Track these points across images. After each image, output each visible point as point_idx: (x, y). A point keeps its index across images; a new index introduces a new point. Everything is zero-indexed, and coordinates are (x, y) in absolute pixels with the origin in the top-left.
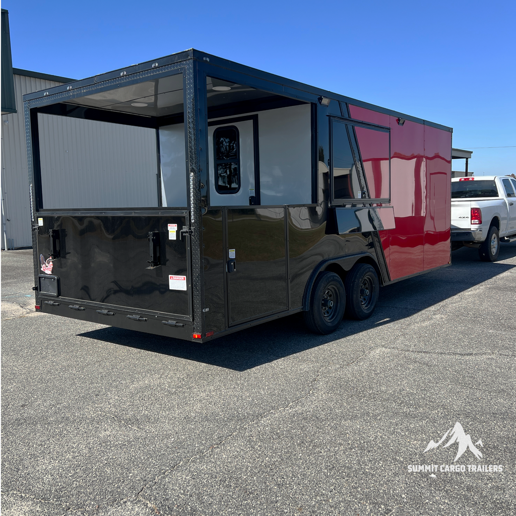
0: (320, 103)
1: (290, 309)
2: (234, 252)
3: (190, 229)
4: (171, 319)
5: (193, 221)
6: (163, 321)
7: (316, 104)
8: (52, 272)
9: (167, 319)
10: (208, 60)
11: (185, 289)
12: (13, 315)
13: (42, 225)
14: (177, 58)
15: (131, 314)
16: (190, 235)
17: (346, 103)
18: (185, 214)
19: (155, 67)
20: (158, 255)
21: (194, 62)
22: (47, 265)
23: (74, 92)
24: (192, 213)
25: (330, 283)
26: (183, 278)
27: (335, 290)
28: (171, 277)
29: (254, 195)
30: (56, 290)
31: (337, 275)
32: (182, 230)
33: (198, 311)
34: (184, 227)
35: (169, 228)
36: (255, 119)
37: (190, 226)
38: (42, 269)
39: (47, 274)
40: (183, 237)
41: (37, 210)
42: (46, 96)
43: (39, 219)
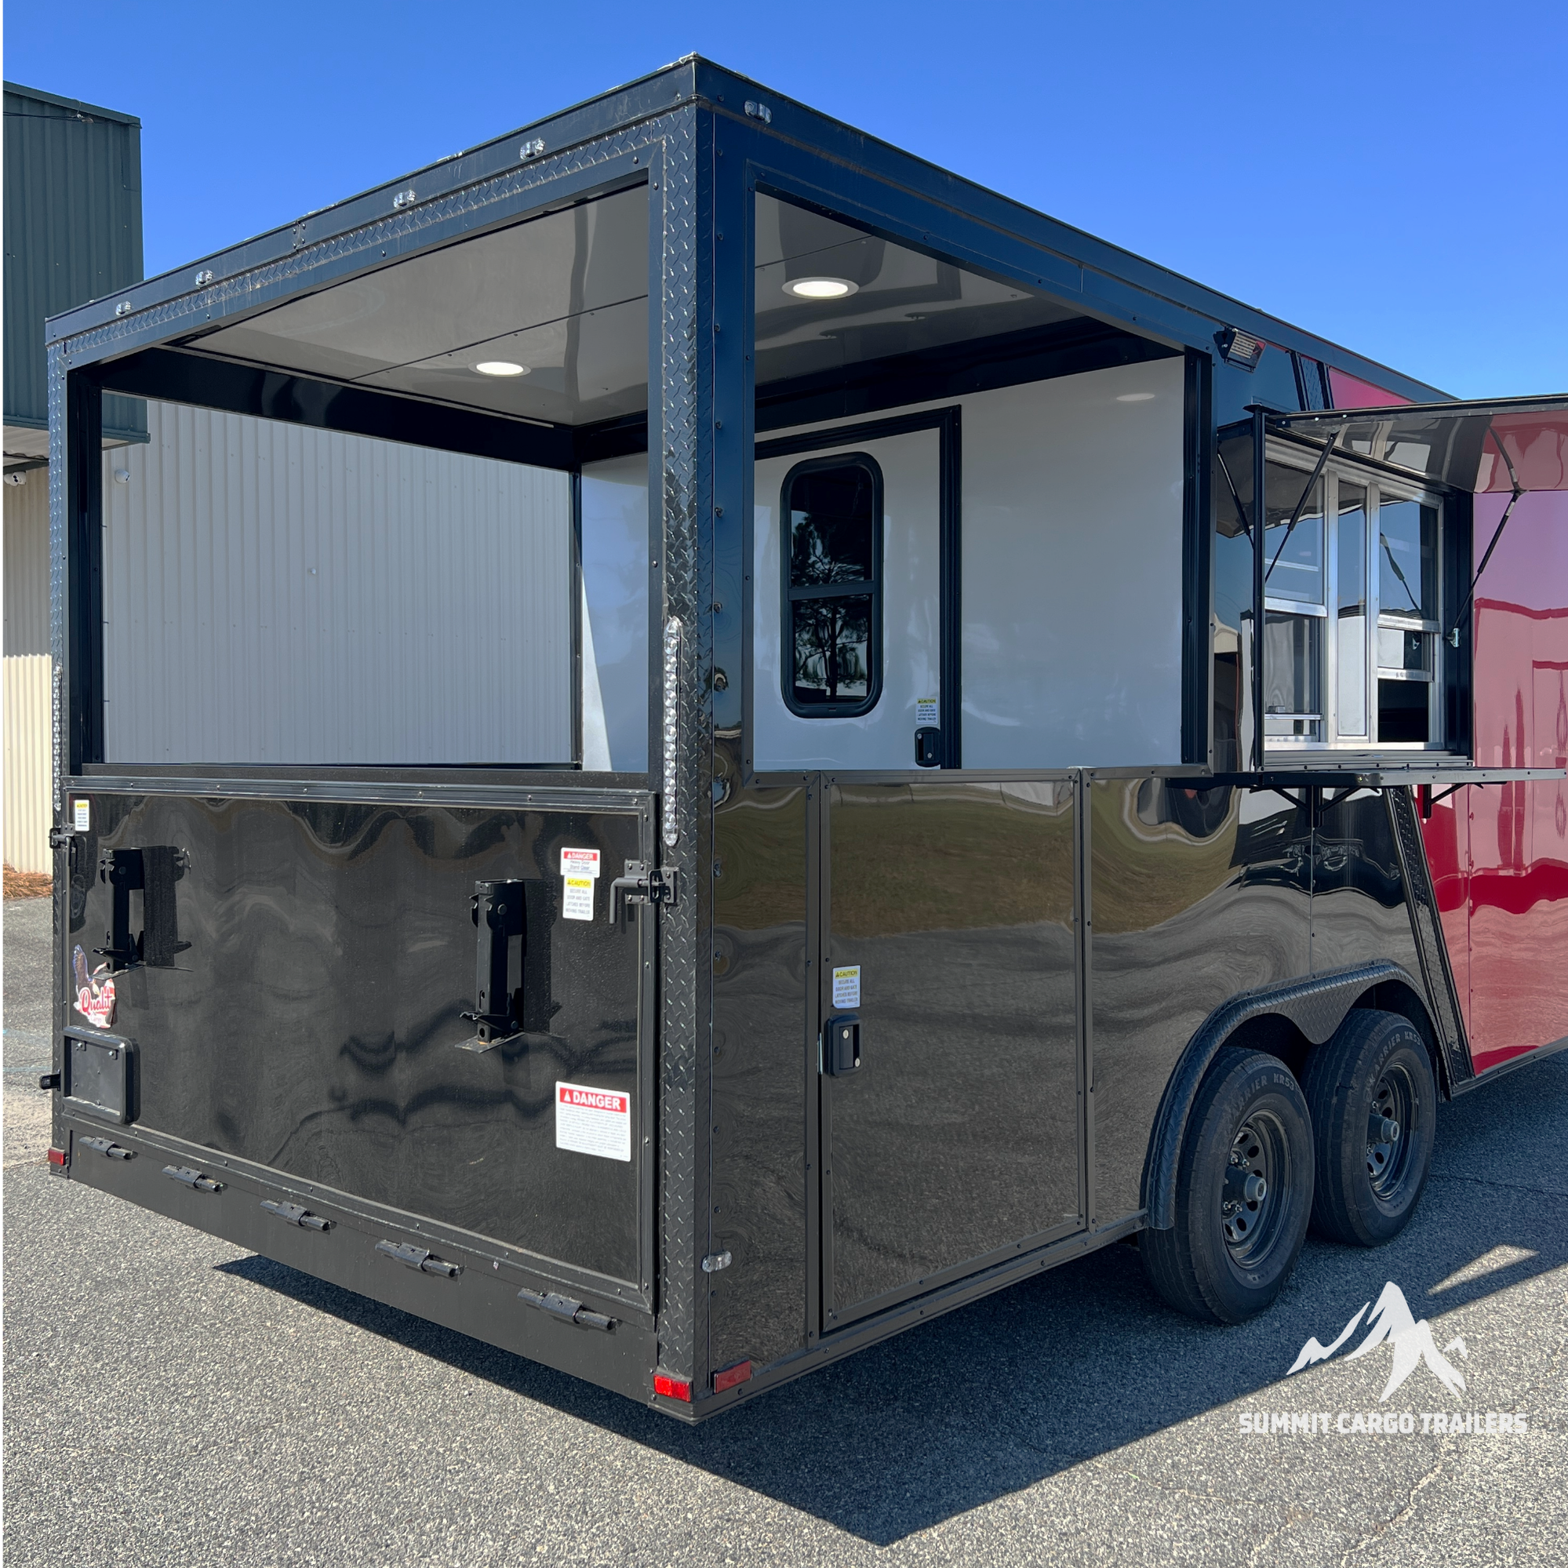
0: (1224, 353)
1: (1092, 1227)
2: (857, 979)
3: (656, 875)
4: (560, 1287)
5: (670, 840)
6: (526, 1292)
7: (1206, 358)
8: (113, 1019)
9: (541, 1285)
10: (765, 114)
11: (623, 1153)
12: (22, 1151)
13: (87, 829)
14: (623, 108)
15: (397, 1236)
16: (657, 903)
17: (1320, 365)
18: (637, 802)
19: (533, 159)
20: (513, 984)
21: (702, 116)
22: (95, 988)
23: (218, 294)
24: (668, 807)
25: (1257, 1103)
26: (616, 1104)
27: (1273, 1130)
28: (563, 1091)
29: (936, 723)
30: (120, 1098)
31: (1282, 1065)
32: (618, 881)
33: (679, 1265)
34: (628, 863)
35: (565, 865)
36: (950, 425)
37: (658, 863)
38: (78, 1006)
39: (93, 1027)
40: (628, 913)
41: (75, 769)
42: (125, 316)
43: (77, 802)
